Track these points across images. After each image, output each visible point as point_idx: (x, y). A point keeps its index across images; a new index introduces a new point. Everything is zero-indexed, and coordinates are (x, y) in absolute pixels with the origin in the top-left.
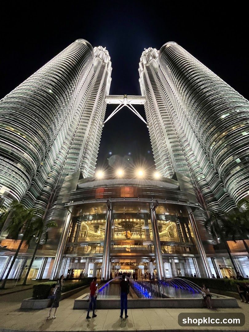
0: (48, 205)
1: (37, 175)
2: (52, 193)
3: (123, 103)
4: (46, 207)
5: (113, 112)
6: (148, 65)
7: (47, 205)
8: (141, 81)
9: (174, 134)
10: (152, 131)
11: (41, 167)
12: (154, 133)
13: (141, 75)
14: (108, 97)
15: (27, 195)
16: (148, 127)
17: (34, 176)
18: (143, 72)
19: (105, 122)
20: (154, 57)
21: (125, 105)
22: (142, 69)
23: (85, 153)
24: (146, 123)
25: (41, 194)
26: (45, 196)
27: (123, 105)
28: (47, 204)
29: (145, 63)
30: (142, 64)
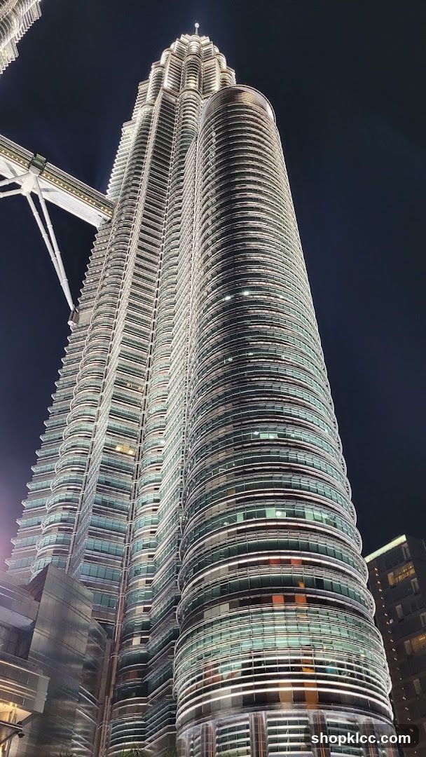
3: (18, 183)
6: (173, 100)
8: (130, 133)
9: (135, 403)
10: (77, 339)
12: (82, 348)
13: (139, 114)
16: (70, 323)
18: (147, 109)
20: (204, 88)
21: (25, 192)
22: (149, 97)
24: (72, 308)
27: (14, 186)
29: (167, 84)
30: (160, 77)
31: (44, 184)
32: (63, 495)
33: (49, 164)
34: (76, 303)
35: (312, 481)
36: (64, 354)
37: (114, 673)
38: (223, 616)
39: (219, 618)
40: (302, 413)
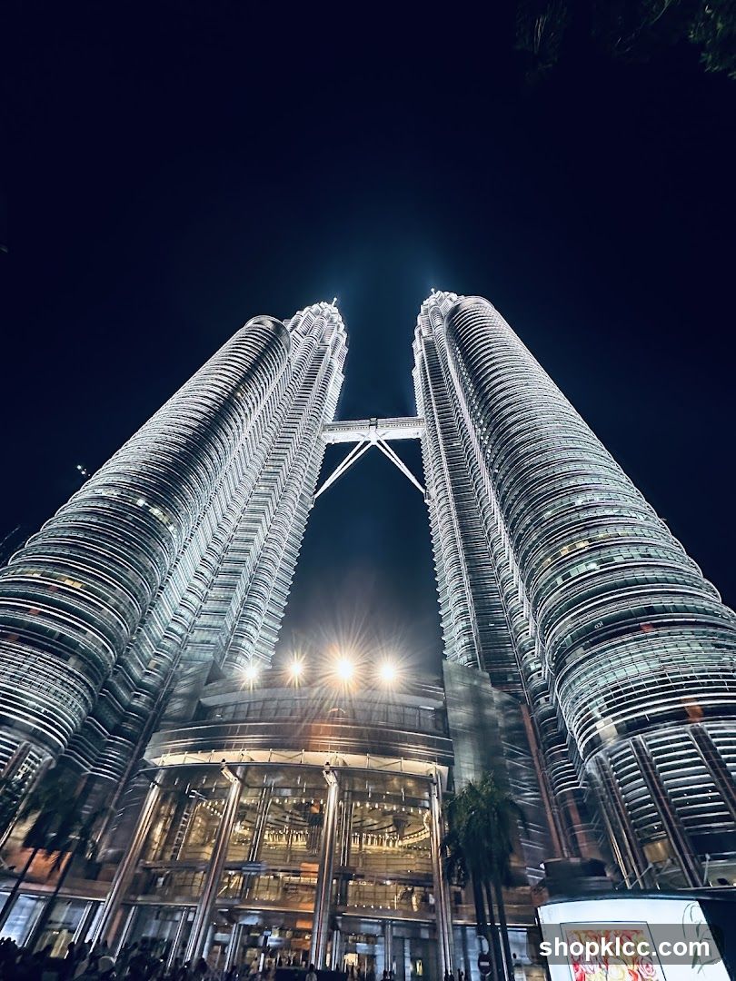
0: (138, 748)
1: (115, 673)
2: (151, 712)
3: (368, 440)
4: (131, 754)
5: (339, 468)
6: (431, 339)
7: (134, 748)
8: (417, 373)
11: (128, 650)
13: (417, 360)
14: (330, 428)
15: (84, 725)
16: (426, 501)
17: (108, 677)
18: (420, 354)
19: (316, 496)
21: (374, 442)
22: (419, 347)
23: (250, 592)
24: (423, 491)
25: (124, 719)
26: (133, 723)
27: (366, 443)
28: (136, 744)
29: (425, 333)
30: (420, 333)
31: (381, 431)
32: (458, 612)
33: (379, 420)
34: (425, 488)
35: (618, 528)
36: (430, 522)
37: (538, 729)
38: (581, 658)
39: (578, 660)
40: (580, 481)
